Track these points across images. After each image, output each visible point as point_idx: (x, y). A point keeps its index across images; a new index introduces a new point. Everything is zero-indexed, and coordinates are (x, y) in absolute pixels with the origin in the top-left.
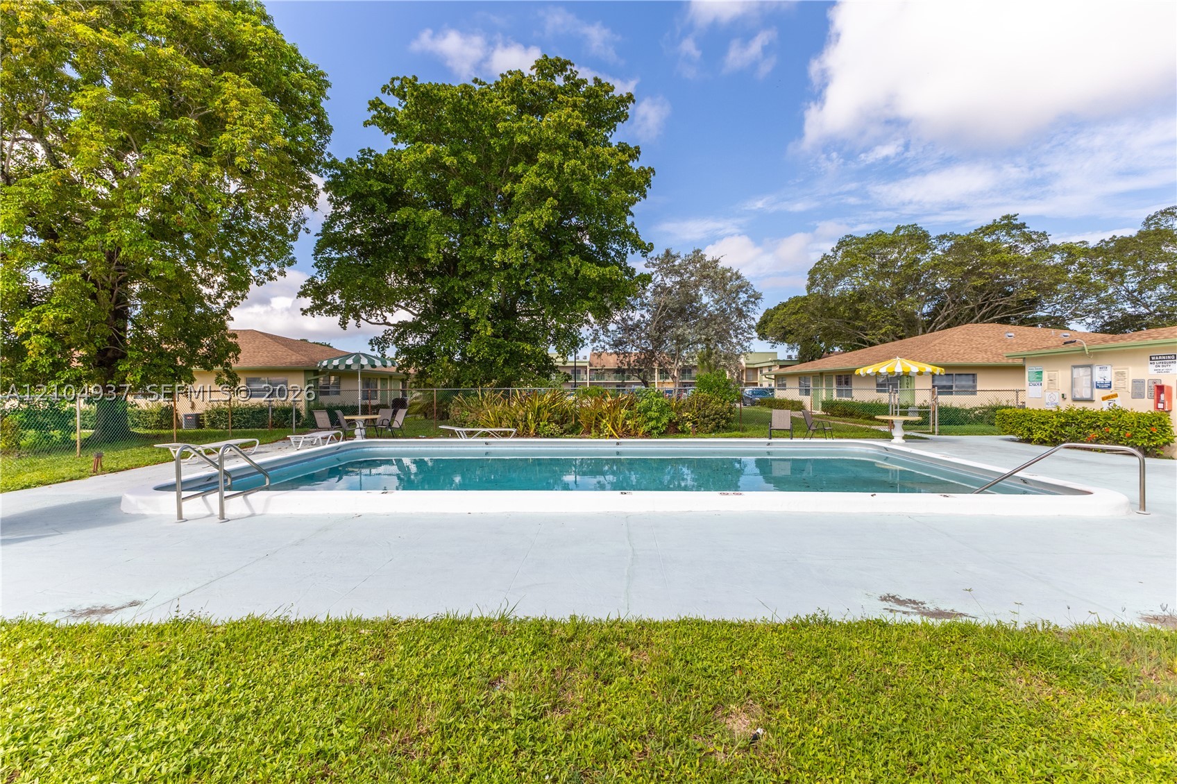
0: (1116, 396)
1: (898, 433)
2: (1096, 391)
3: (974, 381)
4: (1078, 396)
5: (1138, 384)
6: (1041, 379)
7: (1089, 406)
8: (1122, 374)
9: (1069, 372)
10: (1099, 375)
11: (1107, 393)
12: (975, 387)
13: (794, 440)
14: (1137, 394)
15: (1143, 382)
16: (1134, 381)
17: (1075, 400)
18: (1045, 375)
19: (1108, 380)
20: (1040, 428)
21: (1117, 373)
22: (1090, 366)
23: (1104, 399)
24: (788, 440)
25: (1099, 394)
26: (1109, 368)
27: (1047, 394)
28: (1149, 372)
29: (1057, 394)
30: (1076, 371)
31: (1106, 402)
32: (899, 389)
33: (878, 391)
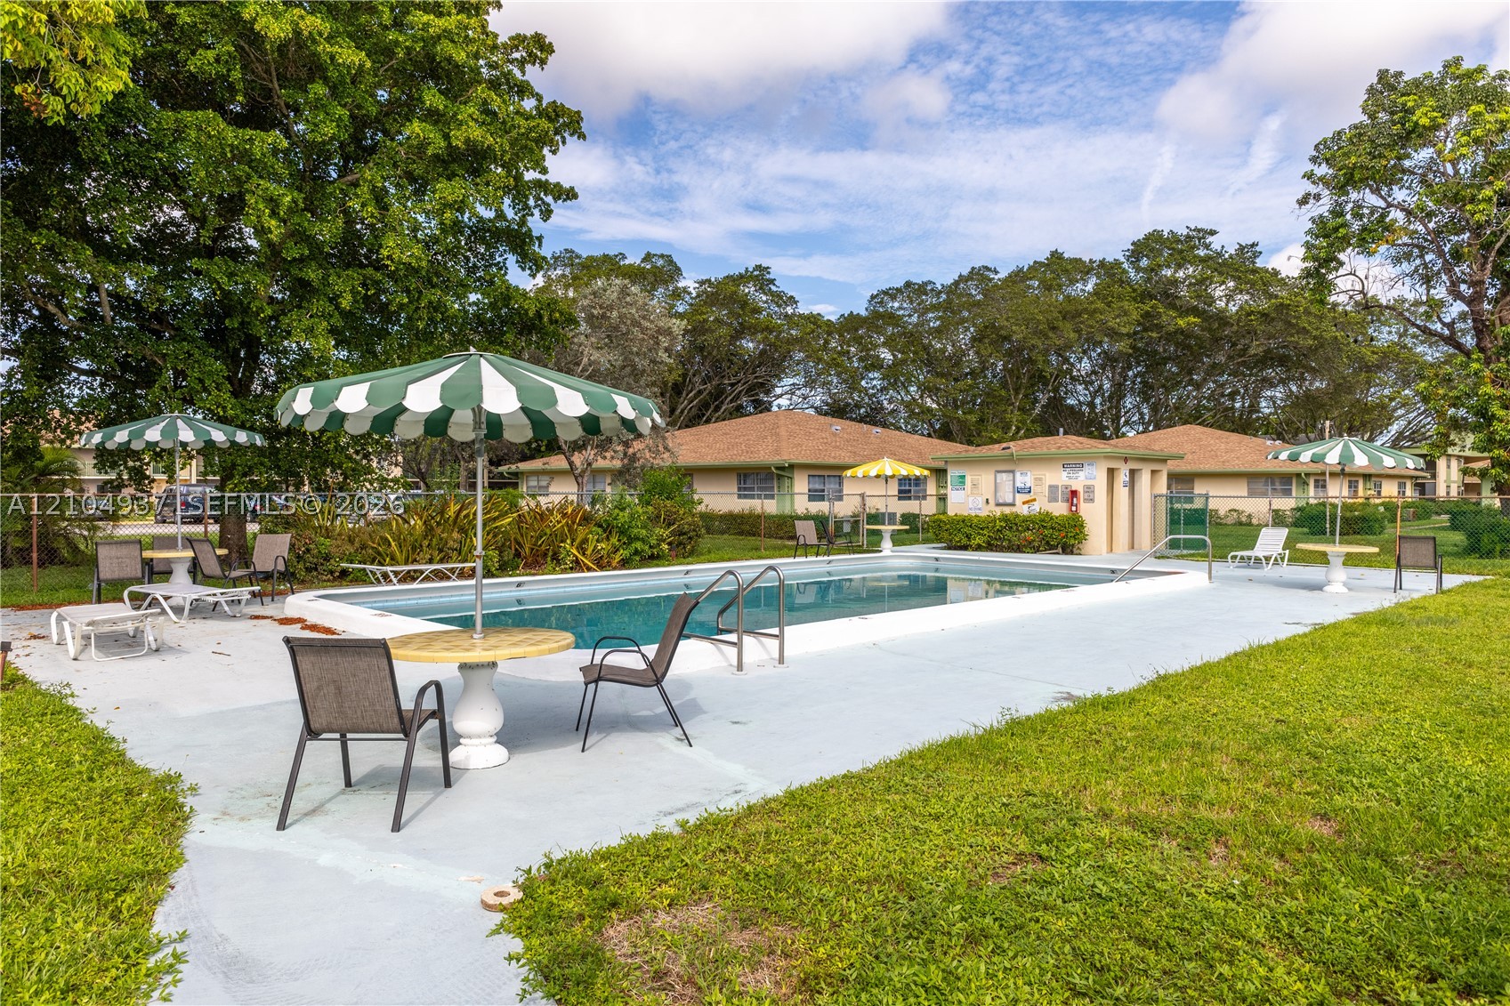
0: (1035, 500)
1: (887, 545)
2: (1017, 495)
3: (840, 484)
4: (1001, 501)
5: (1053, 488)
6: (964, 483)
7: (1014, 509)
8: (1040, 479)
9: (992, 477)
10: (1021, 480)
11: (1027, 497)
12: (841, 491)
13: (797, 559)
14: (1053, 499)
15: (1057, 487)
16: (1050, 486)
17: (998, 505)
18: (968, 480)
19: (1028, 485)
20: (979, 534)
21: (1036, 479)
22: (1013, 472)
23: (1024, 503)
24: (791, 560)
25: (1020, 498)
26: (1029, 473)
27: (971, 499)
28: (1060, 477)
29: (980, 499)
30: (999, 475)
31: (1026, 506)
32: (776, 492)
33: (740, 497)
